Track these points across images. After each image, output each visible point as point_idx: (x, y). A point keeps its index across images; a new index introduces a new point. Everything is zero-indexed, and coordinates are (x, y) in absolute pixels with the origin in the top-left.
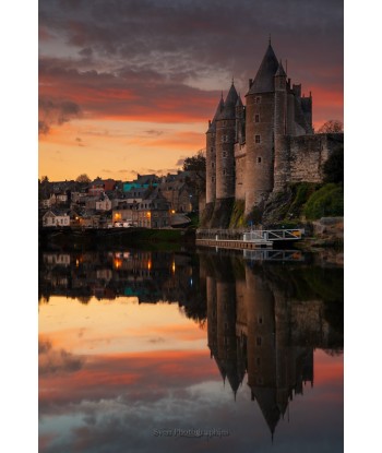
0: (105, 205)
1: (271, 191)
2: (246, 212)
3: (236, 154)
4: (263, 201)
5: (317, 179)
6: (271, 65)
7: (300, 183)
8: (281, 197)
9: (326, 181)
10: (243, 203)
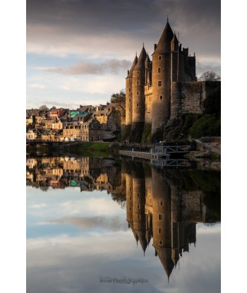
0: (58, 126)
1: (169, 118)
2: (153, 132)
3: (146, 93)
4: (163, 125)
5: (199, 111)
6: (169, 35)
7: (188, 114)
8: (176, 123)
9: (205, 112)
10: (150, 125)
